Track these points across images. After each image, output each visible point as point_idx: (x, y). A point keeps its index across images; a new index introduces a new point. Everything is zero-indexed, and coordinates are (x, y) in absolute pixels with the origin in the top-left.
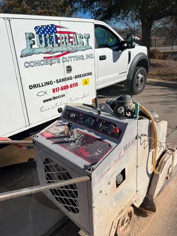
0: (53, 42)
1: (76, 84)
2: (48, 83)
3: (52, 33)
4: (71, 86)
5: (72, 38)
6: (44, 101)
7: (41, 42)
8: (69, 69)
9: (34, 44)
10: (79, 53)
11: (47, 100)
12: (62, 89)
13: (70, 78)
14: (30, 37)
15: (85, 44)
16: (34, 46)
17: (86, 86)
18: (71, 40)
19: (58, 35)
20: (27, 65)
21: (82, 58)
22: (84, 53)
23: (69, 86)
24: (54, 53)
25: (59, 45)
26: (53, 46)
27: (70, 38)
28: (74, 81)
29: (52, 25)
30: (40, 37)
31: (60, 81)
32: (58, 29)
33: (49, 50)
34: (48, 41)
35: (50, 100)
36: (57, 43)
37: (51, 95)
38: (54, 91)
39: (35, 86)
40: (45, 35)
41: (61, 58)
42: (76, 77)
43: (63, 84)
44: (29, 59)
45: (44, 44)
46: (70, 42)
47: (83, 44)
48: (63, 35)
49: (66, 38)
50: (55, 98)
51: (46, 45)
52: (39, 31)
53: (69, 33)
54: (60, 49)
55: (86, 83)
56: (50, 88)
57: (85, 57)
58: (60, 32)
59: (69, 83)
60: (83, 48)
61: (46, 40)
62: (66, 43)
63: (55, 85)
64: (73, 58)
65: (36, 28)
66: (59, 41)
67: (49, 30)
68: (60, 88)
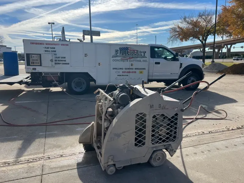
0: (126, 53)
1: (135, 72)
2: (120, 69)
3: (126, 50)
4: (132, 72)
5: (136, 52)
6: (118, 76)
7: (121, 53)
8: (132, 65)
9: (118, 53)
10: (138, 59)
11: (119, 76)
12: (127, 72)
13: (132, 69)
14: (117, 51)
15: (143, 55)
16: (117, 54)
17: (141, 74)
18: (135, 53)
19: (129, 51)
20: (114, 60)
21: (140, 61)
22: (142, 59)
23: (131, 72)
24: (126, 57)
25: (129, 55)
26: (126, 55)
27: (134, 52)
28: (134, 70)
29: (127, 47)
30: (121, 51)
31: (127, 69)
32: (129, 49)
33: (124, 56)
34: (124, 53)
35: (121, 75)
36: (128, 53)
37: (121, 74)
38: (123, 72)
39: (115, 69)
40: (123, 51)
41: (129, 60)
42: (135, 69)
43: (128, 70)
44: (115, 58)
45: (122, 54)
46: (134, 54)
47: (142, 55)
48: (131, 51)
49: (132, 52)
50: (123, 75)
51: (123, 54)
52: (121, 49)
53: (134, 50)
54: (128, 56)
55: (141, 72)
56: (121, 71)
57: (142, 61)
58: (130, 50)
59: (131, 71)
60: (141, 57)
61: (123, 52)
62: (132, 54)
63: (124, 70)
64: (135, 61)
65: (120, 48)
66: (129, 53)
67: (125, 49)
68: (126, 72)
